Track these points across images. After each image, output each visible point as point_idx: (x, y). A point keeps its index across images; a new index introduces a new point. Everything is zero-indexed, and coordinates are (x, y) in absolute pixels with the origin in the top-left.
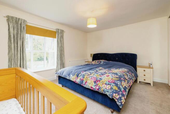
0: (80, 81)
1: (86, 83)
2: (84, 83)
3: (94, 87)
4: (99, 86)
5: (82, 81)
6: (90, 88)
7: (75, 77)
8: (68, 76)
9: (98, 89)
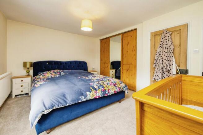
0: (102, 92)
1: (109, 91)
2: (107, 92)
3: (116, 90)
4: (119, 87)
5: (104, 91)
6: (114, 93)
7: (94, 92)
8: (83, 97)
9: (120, 90)
